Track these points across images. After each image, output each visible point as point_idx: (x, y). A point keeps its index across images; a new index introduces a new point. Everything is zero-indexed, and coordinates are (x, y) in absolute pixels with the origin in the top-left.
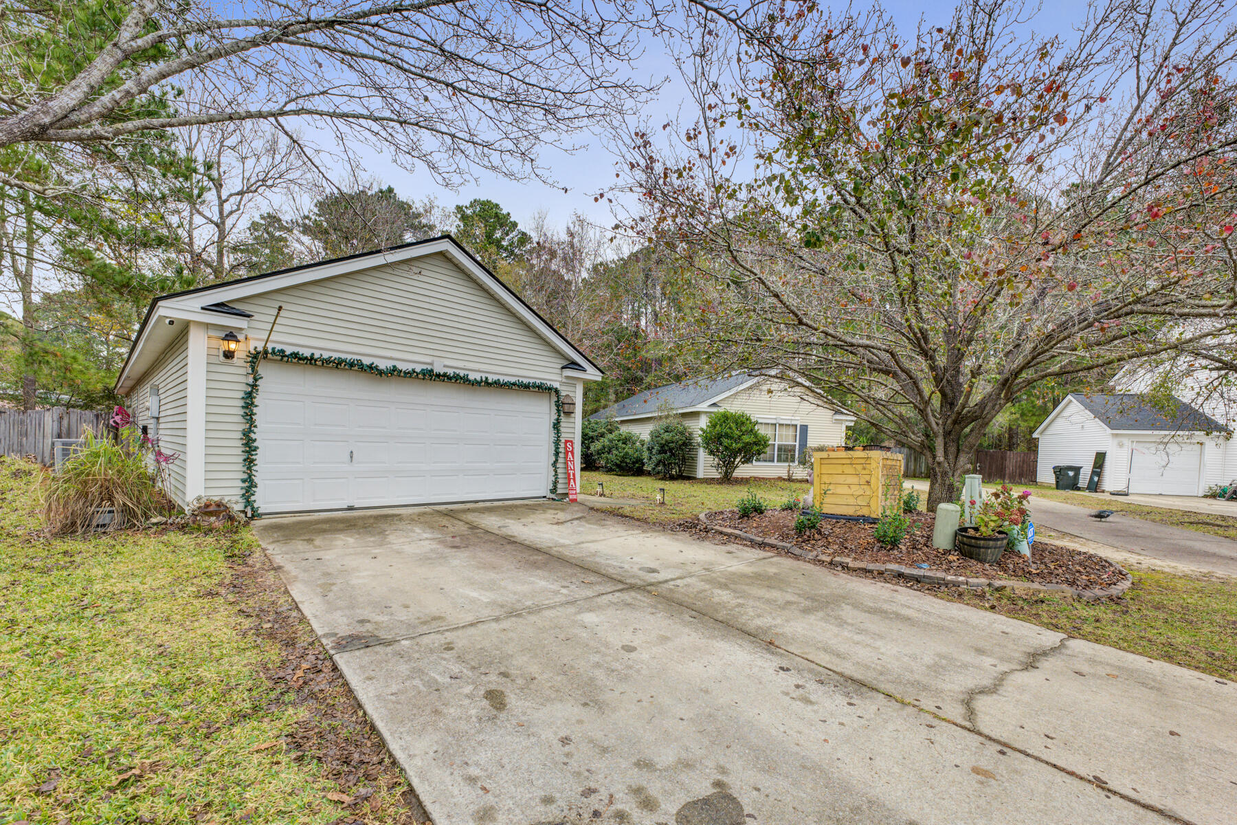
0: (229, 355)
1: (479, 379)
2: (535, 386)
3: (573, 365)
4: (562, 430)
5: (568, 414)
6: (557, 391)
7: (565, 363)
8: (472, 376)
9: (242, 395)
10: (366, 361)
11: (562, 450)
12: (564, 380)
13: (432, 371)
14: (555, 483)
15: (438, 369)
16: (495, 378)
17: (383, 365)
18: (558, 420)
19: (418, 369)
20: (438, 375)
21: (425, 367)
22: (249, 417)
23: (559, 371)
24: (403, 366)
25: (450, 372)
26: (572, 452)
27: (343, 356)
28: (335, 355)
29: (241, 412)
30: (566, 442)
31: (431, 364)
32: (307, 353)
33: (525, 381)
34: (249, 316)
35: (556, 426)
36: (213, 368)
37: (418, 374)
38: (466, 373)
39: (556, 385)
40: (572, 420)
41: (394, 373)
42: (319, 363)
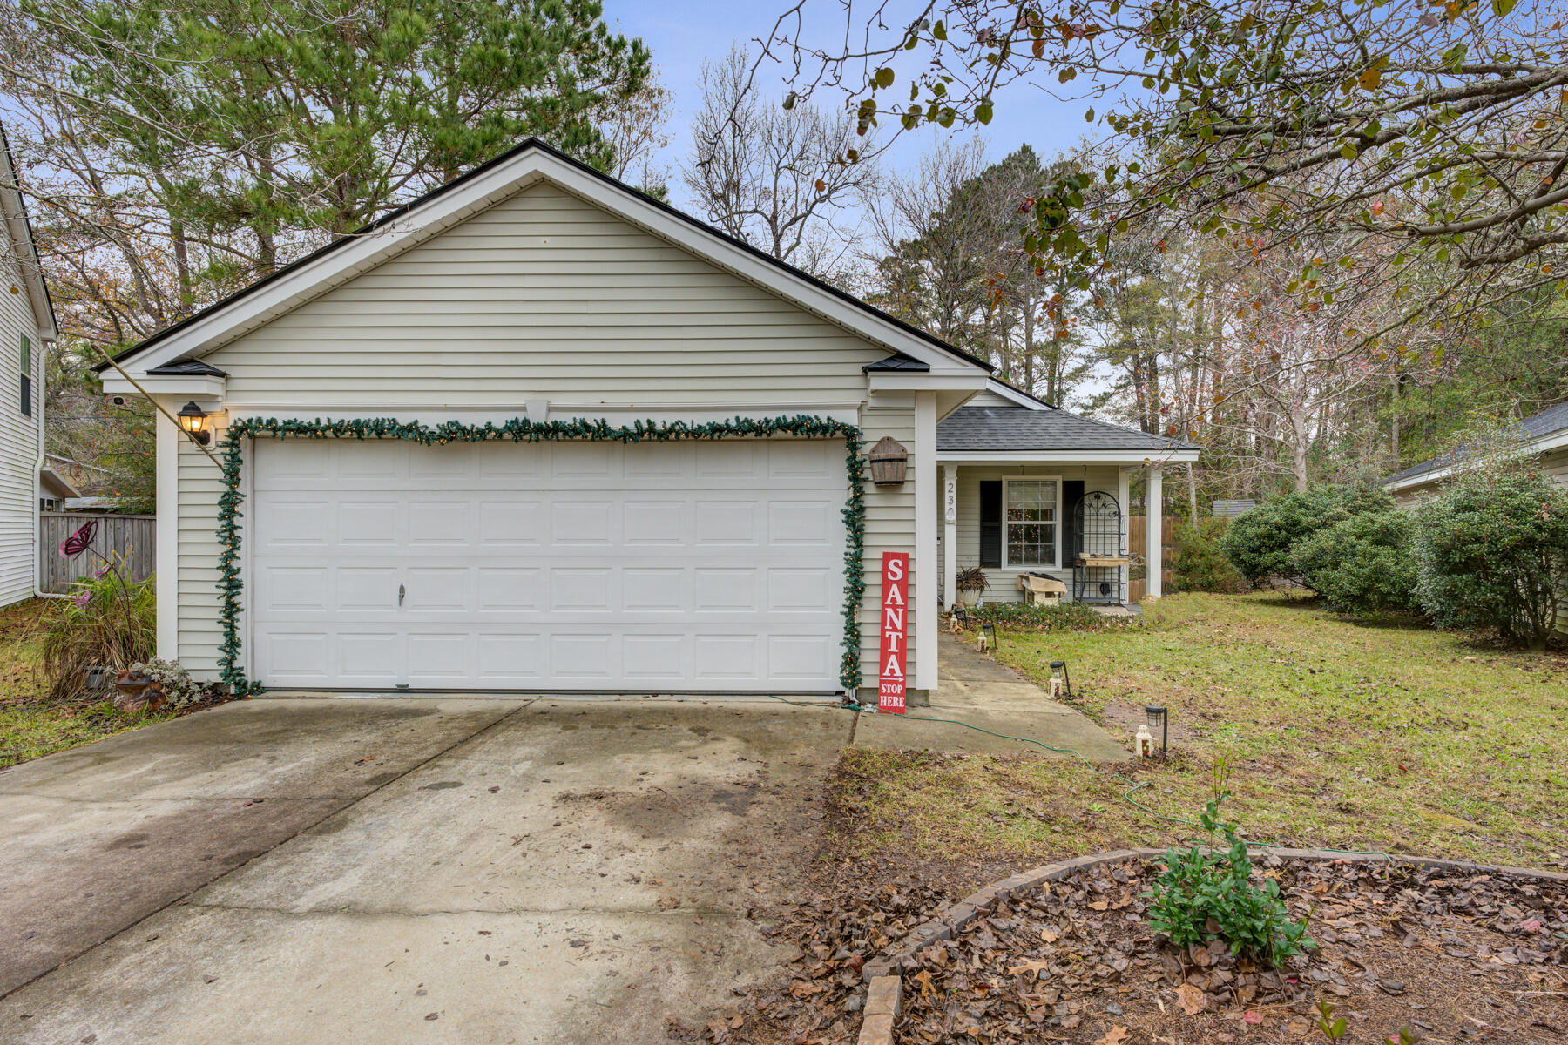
0: (202, 438)
1: (632, 427)
2: (782, 425)
3: (900, 362)
4: (869, 528)
5: (892, 486)
6: (850, 436)
7: (874, 358)
8: (616, 422)
9: (218, 498)
10: (404, 420)
11: (872, 580)
12: (872, 403)
13: (526, 421)
14: (851, 661)
15: (538, 417)
16: (670, 419)
17: (432, 422)
18: (856, 499)
19: (499, 421)
20: (539, 429)
21: (511, 416)
22: (230, 537)
23: (858, 382)
24: (467, 421)
25: (567, 419)
26: (904, 586)
27: (363, 417)
28: (350, 417)
29: (218, 525)
30: (887, 557)
31: (524, 409)
32: (307, 418)
33: (756, 417)
34: (223, 375)
35: (855, 518)
36: (186, 461)
37: (500, 434)
38: (599, 417)
39: (850, 418)
40: (905, 501)
41: (455, 437)
42: (329, 433)
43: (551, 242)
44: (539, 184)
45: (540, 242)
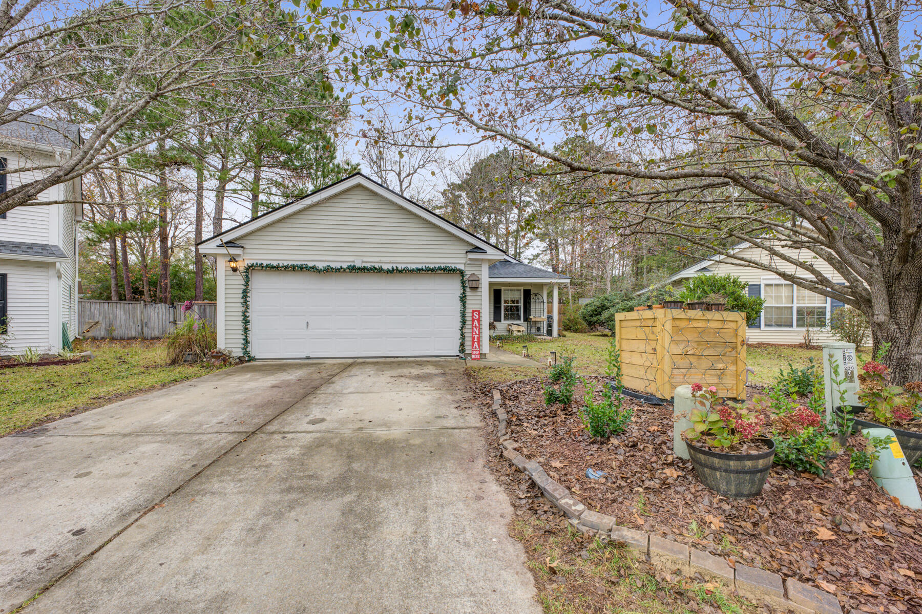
0: (235, 270)
1: (391, 269)
2: (440, 269)
3: (477, 249)
4: (468, 302)
5: (475, 289)
6: (462, 273)
7: (470, 248)
8: (385, 267)
9: (241, 291)
10: (310, 264)
11: (469, 318)
12: (468, 262)
13: (354, 266)
14: (462, 344)
15: (359, 264)
16: (404, 266)
17: (321, 266)
18: (464, 293)
19: (345, 266)
20: (359, 269)
21: (349, 264)
22: (246, 304)
23: (464, 256)
24: (333, 265)
25: (368, 265)
26: (479, 320)
27: (295, 263)
28: (290, 263)
29: (242, 301)
30: (473, 312)
31: (354, 262)
32: (275, 263)
33: (432, 266)
34: (243, 247)
35: (463, 299)
36: (228, 278)
37: (345, 270)
38: (380, 265)
39: (462, 267)
40: (479, 294)
41: (329, 270)
42: (283, 269)
43: (362, 206)
44: (359, 186)
45: (359, 206)
